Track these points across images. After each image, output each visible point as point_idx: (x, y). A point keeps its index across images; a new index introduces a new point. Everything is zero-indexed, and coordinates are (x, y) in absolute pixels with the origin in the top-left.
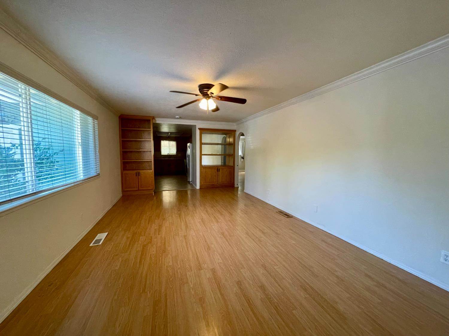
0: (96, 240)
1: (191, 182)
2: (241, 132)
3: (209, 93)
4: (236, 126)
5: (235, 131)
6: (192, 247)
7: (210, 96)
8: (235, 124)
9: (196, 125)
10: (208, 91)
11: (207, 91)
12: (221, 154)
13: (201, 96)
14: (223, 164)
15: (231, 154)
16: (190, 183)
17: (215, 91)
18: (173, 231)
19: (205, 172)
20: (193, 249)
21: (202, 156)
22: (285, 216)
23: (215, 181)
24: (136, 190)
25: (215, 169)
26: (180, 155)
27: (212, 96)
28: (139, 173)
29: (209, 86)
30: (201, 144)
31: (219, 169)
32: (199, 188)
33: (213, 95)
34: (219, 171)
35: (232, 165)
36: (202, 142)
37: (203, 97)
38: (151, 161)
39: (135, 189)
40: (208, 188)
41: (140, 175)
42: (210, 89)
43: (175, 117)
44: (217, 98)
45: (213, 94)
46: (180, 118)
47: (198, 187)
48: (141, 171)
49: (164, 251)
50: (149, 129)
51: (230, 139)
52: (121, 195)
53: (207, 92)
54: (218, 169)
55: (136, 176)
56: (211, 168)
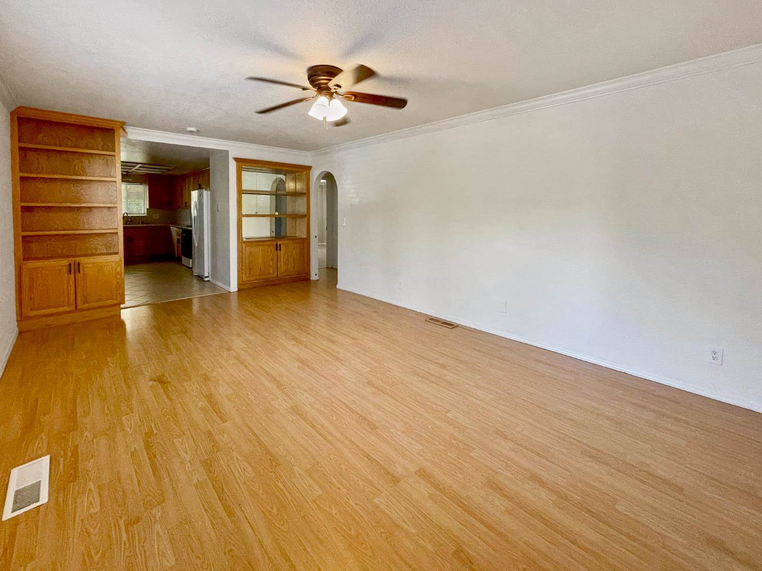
0: (18, 493)
1: (208, 277)
2: (324, 170)
3: (331, 84)
4: (310, 159)
5: (309, 168)
6: (334, 432)
7: (333, 91)
8: (308, 154)
9: (228, 151)
10: (330, 80)
11: (326, 81)
12: (269, 213)
13: (313, 91)
14: (274, 234)
15: (301, 214)
16: (206, 279)
17: (345, 81)
18: (254, 402)
19: (251, 253)
20: (338, 435)
21: (244, 219)
22: (445, 325)
23: (271, 272)
24: (70, 312)
25: (269, 246)
26: (156, 216)
27: (336, 92)
28: (79, 264)
29: (332, 72)
30: (241, 192)
31: (280, 245)
32: (237, 290)
33: (339, 90)
34: (280, 250)
35: (304, 236)
36: (243, 189)
37: (316, 93)
38: (117, 233)
39: (66, 309)
40: (255, 287)
41: (81, 271)
42: (334, 77)
43: (186, 129)
44: (346, 97)
45: (339, 86)
46: (198, 133)
47: (234, 287)
48: (83, 260)
49: (274, 462)
50: (112, 153)
51: (297, 185)
52: (16, 329)
53: (326, 84)
54: (277, 245)
55: (70, 272)
56: (262, 243)
